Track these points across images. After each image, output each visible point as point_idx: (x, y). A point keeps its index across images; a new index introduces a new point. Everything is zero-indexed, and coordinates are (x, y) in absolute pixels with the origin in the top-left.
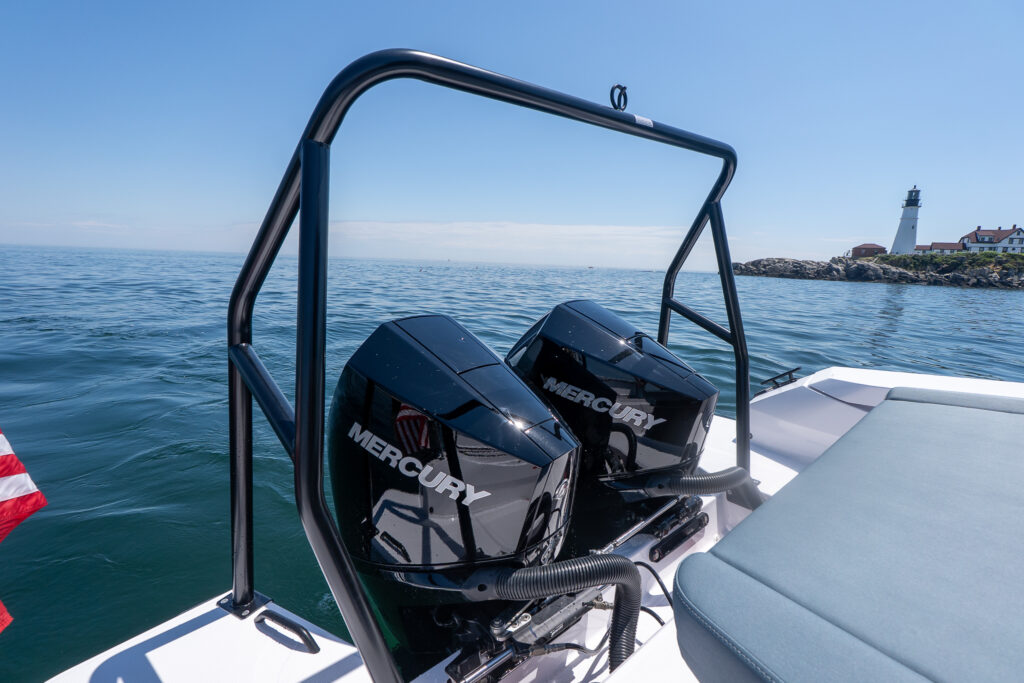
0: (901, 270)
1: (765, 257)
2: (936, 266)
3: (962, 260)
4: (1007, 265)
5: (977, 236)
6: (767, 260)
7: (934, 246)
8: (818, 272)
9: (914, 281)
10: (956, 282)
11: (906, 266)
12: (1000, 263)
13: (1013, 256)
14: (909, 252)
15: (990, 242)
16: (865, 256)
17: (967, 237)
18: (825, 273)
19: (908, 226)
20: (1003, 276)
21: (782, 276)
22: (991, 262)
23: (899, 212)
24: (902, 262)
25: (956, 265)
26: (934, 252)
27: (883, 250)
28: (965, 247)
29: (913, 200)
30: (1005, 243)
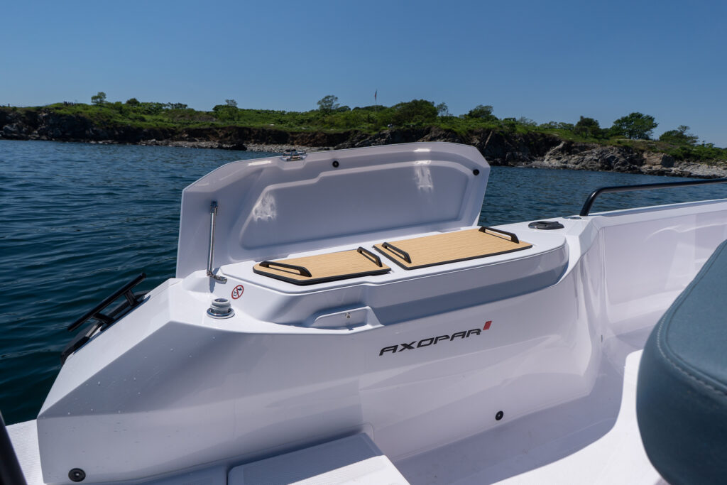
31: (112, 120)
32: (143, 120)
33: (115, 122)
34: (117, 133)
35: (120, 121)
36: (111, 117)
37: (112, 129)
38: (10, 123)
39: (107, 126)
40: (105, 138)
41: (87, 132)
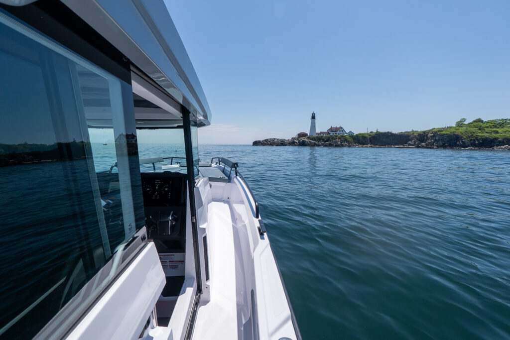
0: (314, 142)
1: (269, 138)
2: (323, 140)
3: (329, 138)
4: (342, 139)
5: (331, 129)
6: (270, 139)
7: (321, 133)
8: (289, 143)
9: (318, 145)
10: (330, 145)
11: (315, 141)
12: (339, 138)
13: (342, 136)
14: (315, 135)
15: (335, 131)
16: (302, 137)
17: (329, 130)
18: (292, 143)
19: (313, 126)
20: (341, 143)
21: (277, 145)
22: (337, 139)
23: (310, 121)
24: (313, 139)
25: (328, 140)
26: (322, 135)
27: (307, 135)
28: (329, 134)
29: (313, 117)
30: (338, 132)
31: (474, 135)
32: (497, 132)
33: (477, 135)
34: (477, 142)
35: (480, 134)
36: (474, 133)
37: (474, 140)
38: (411, 140)
39: (471, 138)
40: (469, 146)
41: (458, 143)
